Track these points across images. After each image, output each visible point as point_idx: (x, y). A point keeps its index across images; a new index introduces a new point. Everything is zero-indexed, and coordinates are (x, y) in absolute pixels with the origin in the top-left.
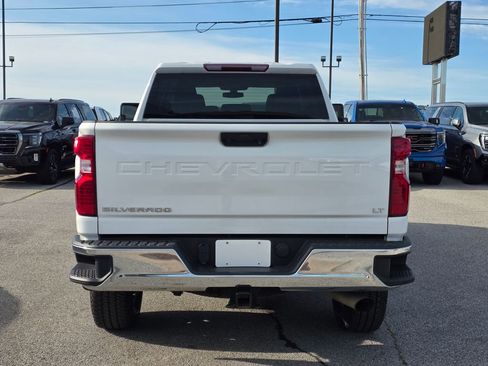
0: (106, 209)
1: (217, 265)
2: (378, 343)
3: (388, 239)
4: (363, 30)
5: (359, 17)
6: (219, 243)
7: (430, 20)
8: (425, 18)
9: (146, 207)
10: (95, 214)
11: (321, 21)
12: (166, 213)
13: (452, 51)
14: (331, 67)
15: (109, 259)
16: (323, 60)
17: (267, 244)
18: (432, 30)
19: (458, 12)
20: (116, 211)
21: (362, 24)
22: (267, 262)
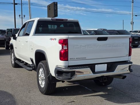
0: (70, 59)
1: (95, 71)
2: (111, 88)
3: (128, 62)
4: (30, 8)
5: (28, 4)
6: (96, 66)
7: (49, 7)
8: (48, 6)
9: (80, 57)
10: (67, 60)
11: (17, 4)
12: (84, 59)
13: (56, 15)
14: (22, 18)
15: (74, 72)
16: (20, 16)
17: (106, 65)
18: (50, 9)
19: (57, 5)
20: (73, 59)
21: (29, 6)
22: (106, 69)
